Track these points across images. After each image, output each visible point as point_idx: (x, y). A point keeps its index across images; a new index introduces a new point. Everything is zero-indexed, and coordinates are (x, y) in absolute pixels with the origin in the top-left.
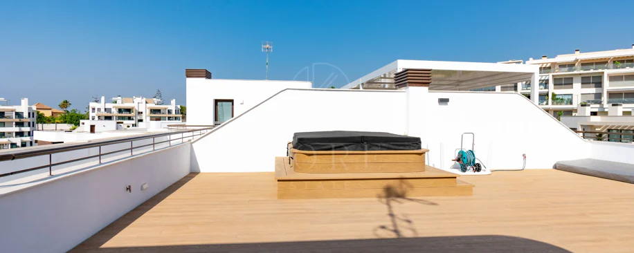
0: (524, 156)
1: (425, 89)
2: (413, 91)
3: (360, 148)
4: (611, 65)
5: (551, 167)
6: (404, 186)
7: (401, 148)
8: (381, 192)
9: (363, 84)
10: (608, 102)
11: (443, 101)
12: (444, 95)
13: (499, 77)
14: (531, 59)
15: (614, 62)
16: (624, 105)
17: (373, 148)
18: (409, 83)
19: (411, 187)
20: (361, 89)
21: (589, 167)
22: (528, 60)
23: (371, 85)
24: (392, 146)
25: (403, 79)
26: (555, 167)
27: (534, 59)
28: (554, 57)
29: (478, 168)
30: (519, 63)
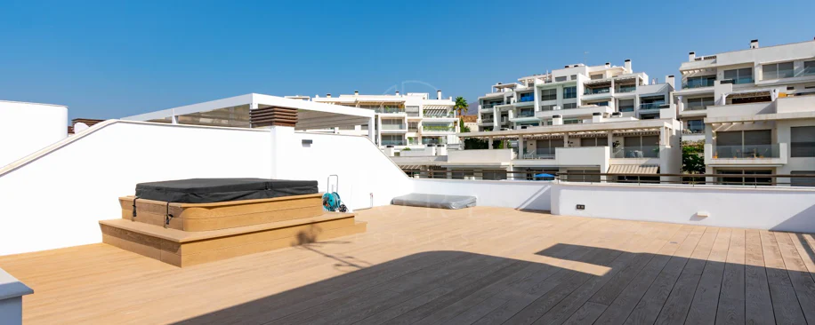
0: (372, 196)
1: (290, 129)
2: (281, 131)
3: (265, 195)
4: (382, 109)
5: (389, 203)
6: (315, 230)
7: (303, 192)
8: (295, 240)
9: (177, 117)
10: (383, 144)
11: (307, 143)
12: (307, 136)
13: (338, 118)
14: (317, 96)
15: (385, 106)
16: (396, 147)
17: (278, 194)
18: (276, 122)
19: (320, 230)
20: (175, 123)
21: (418, 200)
22: (315, 97)
23: (192, 120)
24: (295, 192)
25: (264, 117)
26: (392, 203)
27: (320, 96)
28: (338, 96)
29: (343, 209)
30: (307, 99)
